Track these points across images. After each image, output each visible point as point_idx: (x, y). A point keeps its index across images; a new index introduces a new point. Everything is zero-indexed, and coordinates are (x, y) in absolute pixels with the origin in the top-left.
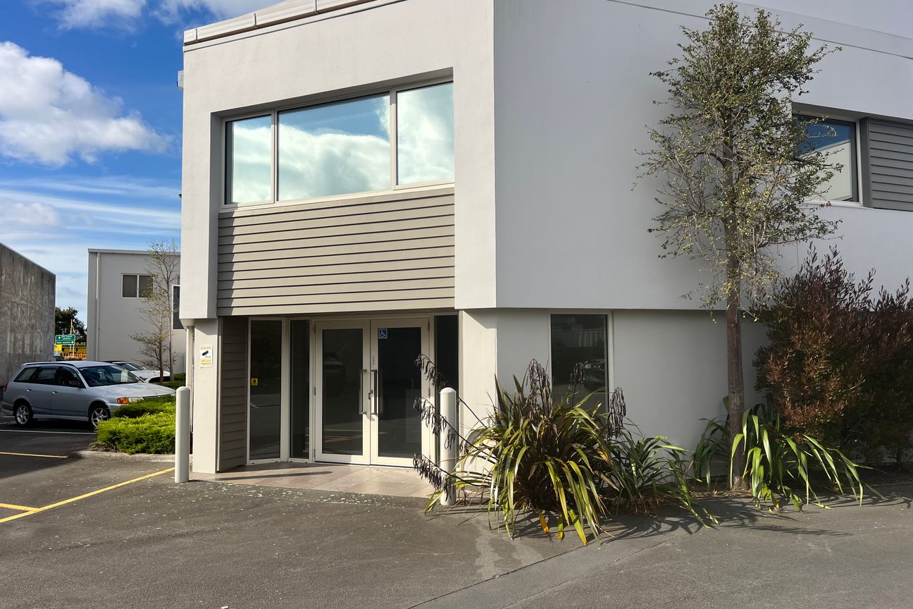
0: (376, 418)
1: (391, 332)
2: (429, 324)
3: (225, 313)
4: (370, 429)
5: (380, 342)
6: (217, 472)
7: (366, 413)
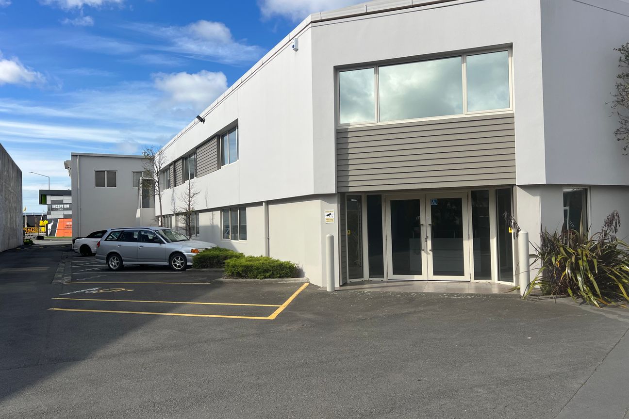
0: (431, 253)
1: (440, 201)
2: (467, 196)
3: (343, 190)
4: (427, 260)
5: (432, 207)
6: (340, 286)
7: (423, 250)
